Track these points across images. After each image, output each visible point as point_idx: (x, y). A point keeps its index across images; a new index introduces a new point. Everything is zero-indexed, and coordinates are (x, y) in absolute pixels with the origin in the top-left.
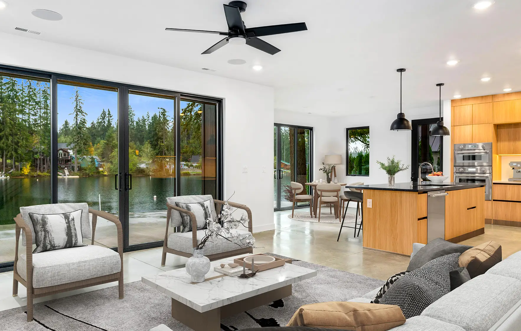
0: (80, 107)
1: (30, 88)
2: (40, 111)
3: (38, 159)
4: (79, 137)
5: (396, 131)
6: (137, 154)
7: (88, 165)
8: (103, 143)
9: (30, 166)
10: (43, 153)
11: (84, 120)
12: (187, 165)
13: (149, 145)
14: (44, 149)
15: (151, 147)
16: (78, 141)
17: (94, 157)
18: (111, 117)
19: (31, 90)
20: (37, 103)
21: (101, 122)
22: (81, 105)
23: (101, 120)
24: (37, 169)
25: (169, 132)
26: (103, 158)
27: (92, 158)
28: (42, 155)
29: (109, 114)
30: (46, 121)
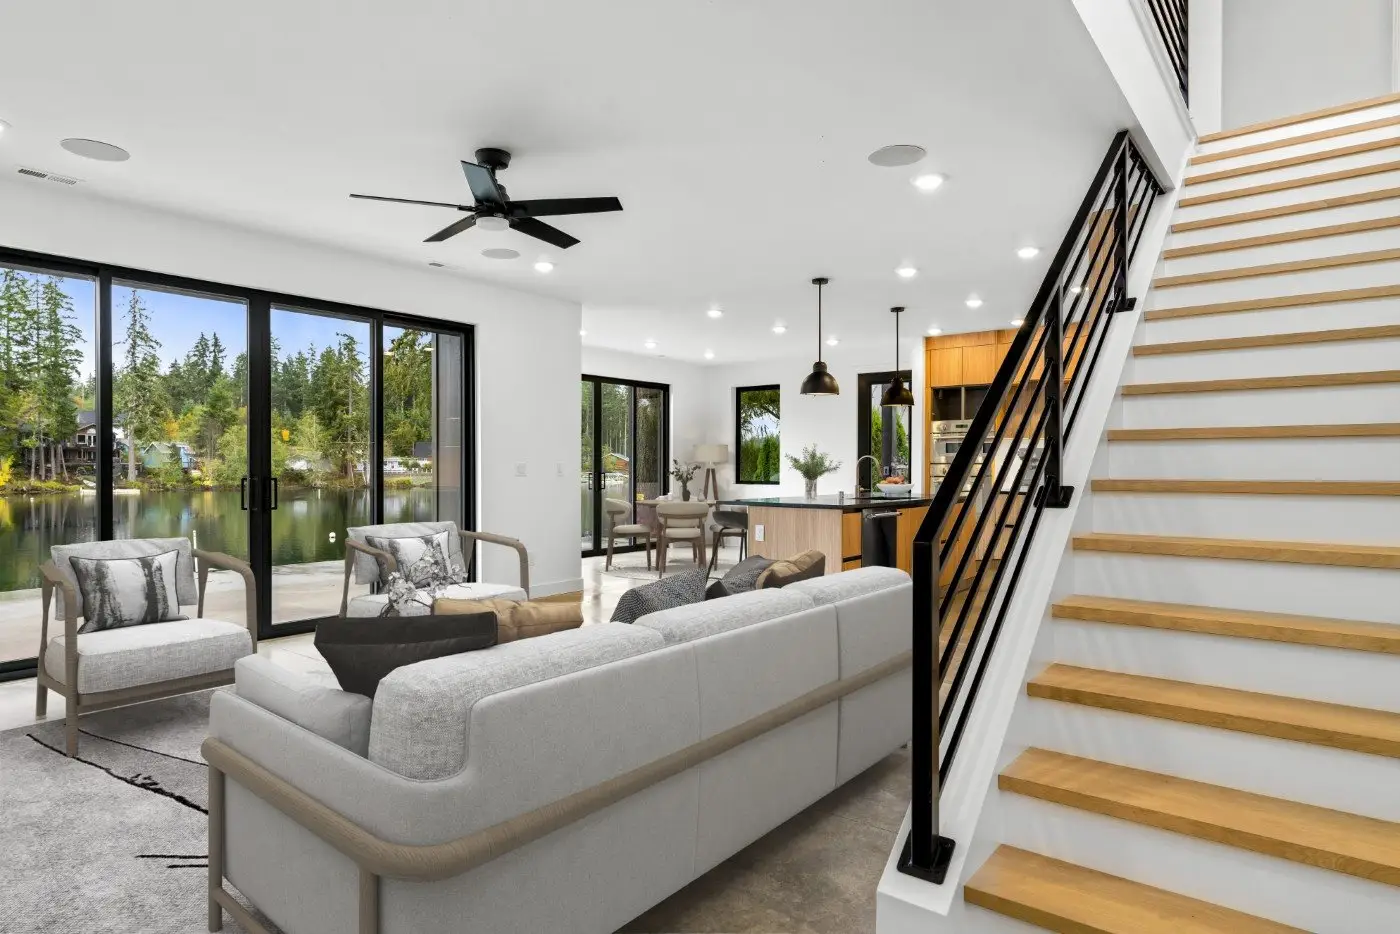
0: (142, 326)
1: (11, 280)
2: (38, 334)
3: (34, 451)
4: (139, 397)
5: (811, 396)
6: (286, 438)
7: (164, 464)
8: (201, 413)
9: (11, 467)
10: (45, 434)
11: (154, 357)
12: (406, 464)
13: (315, 417)
14: (48, 425)
15: (320, 424)
16: (137, 406)
17: (179, 444)
18: (221, 351)
19: (13, 283)
20: (30, 315)
21: (195, 364)
22: (146, 323)
23: (196, 358)
24: (30, 473)
25: (362, 388)
26: (201, 447)
27: (174, 447)
28: (44, 440)
29: (216, 344)
30: (53, 359)
